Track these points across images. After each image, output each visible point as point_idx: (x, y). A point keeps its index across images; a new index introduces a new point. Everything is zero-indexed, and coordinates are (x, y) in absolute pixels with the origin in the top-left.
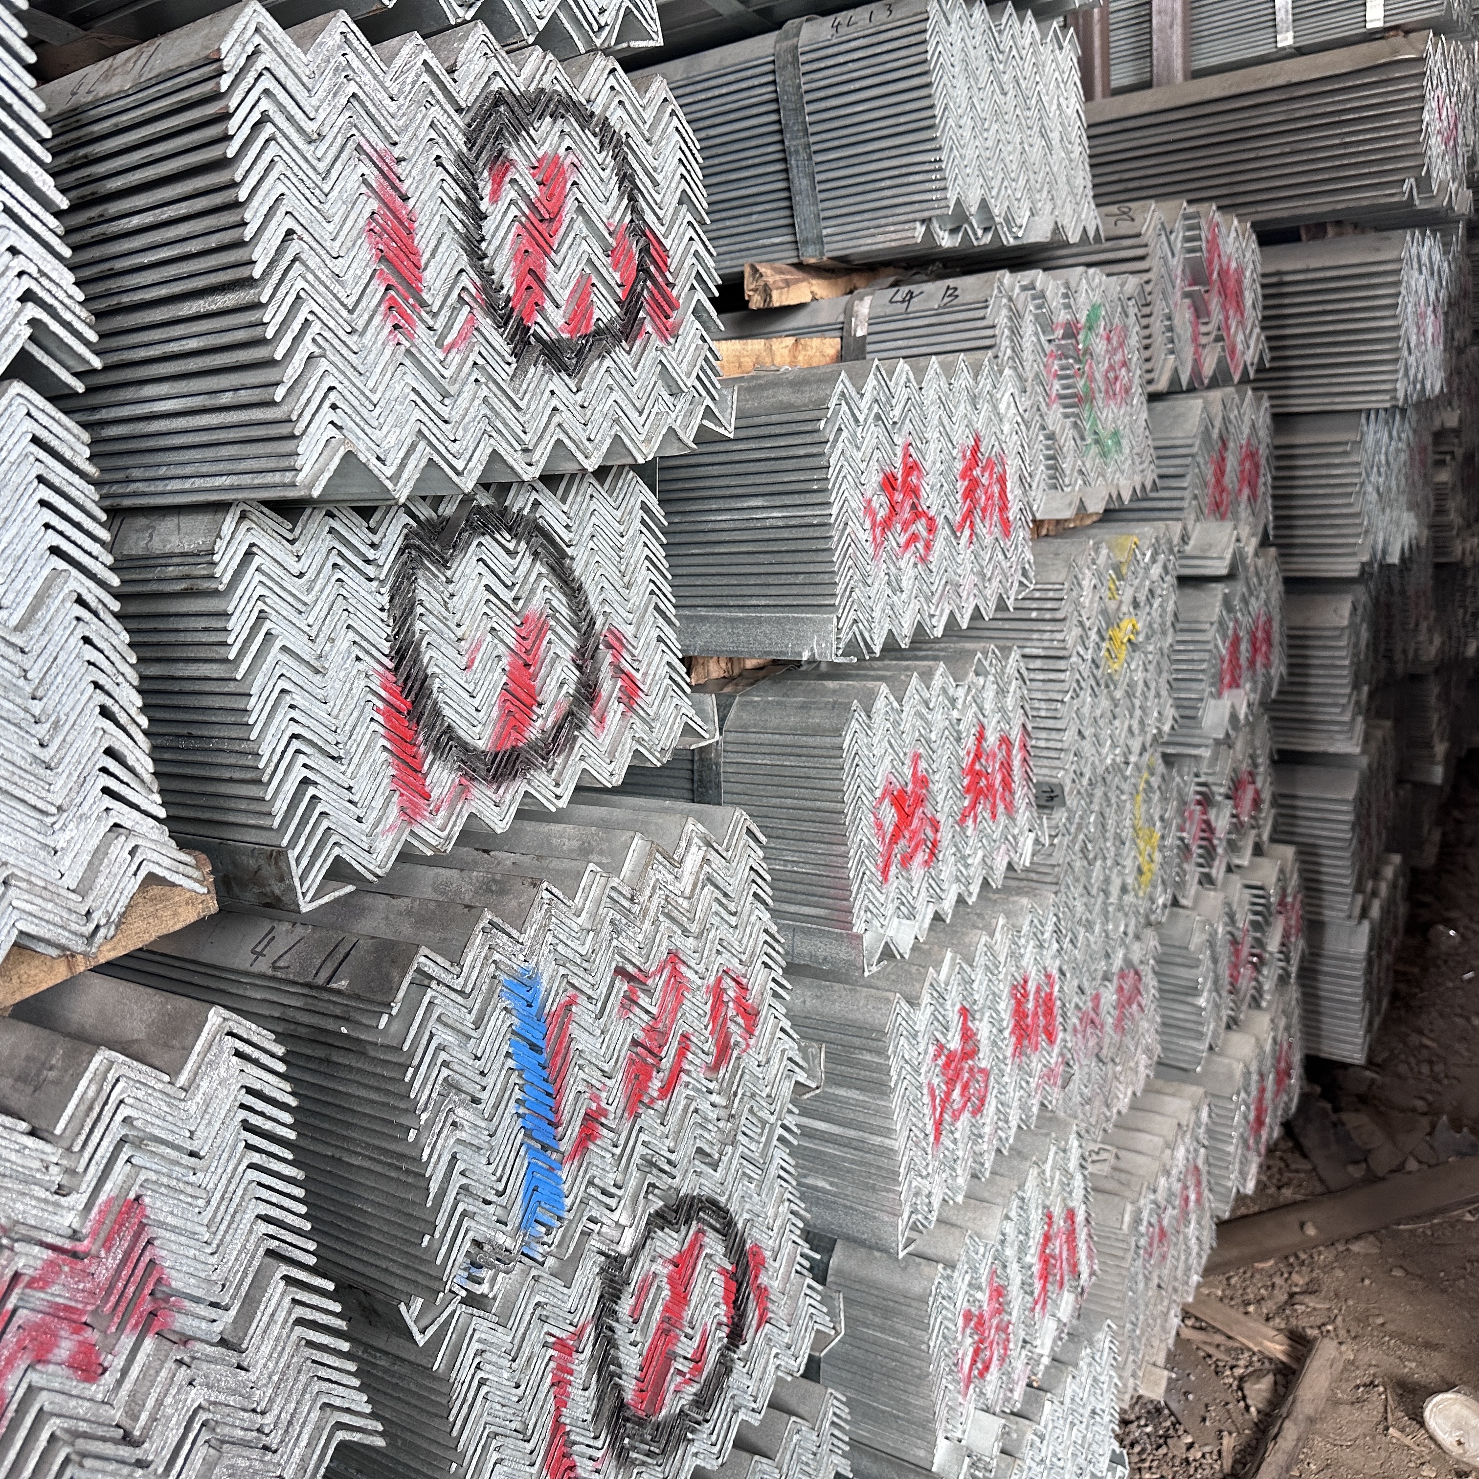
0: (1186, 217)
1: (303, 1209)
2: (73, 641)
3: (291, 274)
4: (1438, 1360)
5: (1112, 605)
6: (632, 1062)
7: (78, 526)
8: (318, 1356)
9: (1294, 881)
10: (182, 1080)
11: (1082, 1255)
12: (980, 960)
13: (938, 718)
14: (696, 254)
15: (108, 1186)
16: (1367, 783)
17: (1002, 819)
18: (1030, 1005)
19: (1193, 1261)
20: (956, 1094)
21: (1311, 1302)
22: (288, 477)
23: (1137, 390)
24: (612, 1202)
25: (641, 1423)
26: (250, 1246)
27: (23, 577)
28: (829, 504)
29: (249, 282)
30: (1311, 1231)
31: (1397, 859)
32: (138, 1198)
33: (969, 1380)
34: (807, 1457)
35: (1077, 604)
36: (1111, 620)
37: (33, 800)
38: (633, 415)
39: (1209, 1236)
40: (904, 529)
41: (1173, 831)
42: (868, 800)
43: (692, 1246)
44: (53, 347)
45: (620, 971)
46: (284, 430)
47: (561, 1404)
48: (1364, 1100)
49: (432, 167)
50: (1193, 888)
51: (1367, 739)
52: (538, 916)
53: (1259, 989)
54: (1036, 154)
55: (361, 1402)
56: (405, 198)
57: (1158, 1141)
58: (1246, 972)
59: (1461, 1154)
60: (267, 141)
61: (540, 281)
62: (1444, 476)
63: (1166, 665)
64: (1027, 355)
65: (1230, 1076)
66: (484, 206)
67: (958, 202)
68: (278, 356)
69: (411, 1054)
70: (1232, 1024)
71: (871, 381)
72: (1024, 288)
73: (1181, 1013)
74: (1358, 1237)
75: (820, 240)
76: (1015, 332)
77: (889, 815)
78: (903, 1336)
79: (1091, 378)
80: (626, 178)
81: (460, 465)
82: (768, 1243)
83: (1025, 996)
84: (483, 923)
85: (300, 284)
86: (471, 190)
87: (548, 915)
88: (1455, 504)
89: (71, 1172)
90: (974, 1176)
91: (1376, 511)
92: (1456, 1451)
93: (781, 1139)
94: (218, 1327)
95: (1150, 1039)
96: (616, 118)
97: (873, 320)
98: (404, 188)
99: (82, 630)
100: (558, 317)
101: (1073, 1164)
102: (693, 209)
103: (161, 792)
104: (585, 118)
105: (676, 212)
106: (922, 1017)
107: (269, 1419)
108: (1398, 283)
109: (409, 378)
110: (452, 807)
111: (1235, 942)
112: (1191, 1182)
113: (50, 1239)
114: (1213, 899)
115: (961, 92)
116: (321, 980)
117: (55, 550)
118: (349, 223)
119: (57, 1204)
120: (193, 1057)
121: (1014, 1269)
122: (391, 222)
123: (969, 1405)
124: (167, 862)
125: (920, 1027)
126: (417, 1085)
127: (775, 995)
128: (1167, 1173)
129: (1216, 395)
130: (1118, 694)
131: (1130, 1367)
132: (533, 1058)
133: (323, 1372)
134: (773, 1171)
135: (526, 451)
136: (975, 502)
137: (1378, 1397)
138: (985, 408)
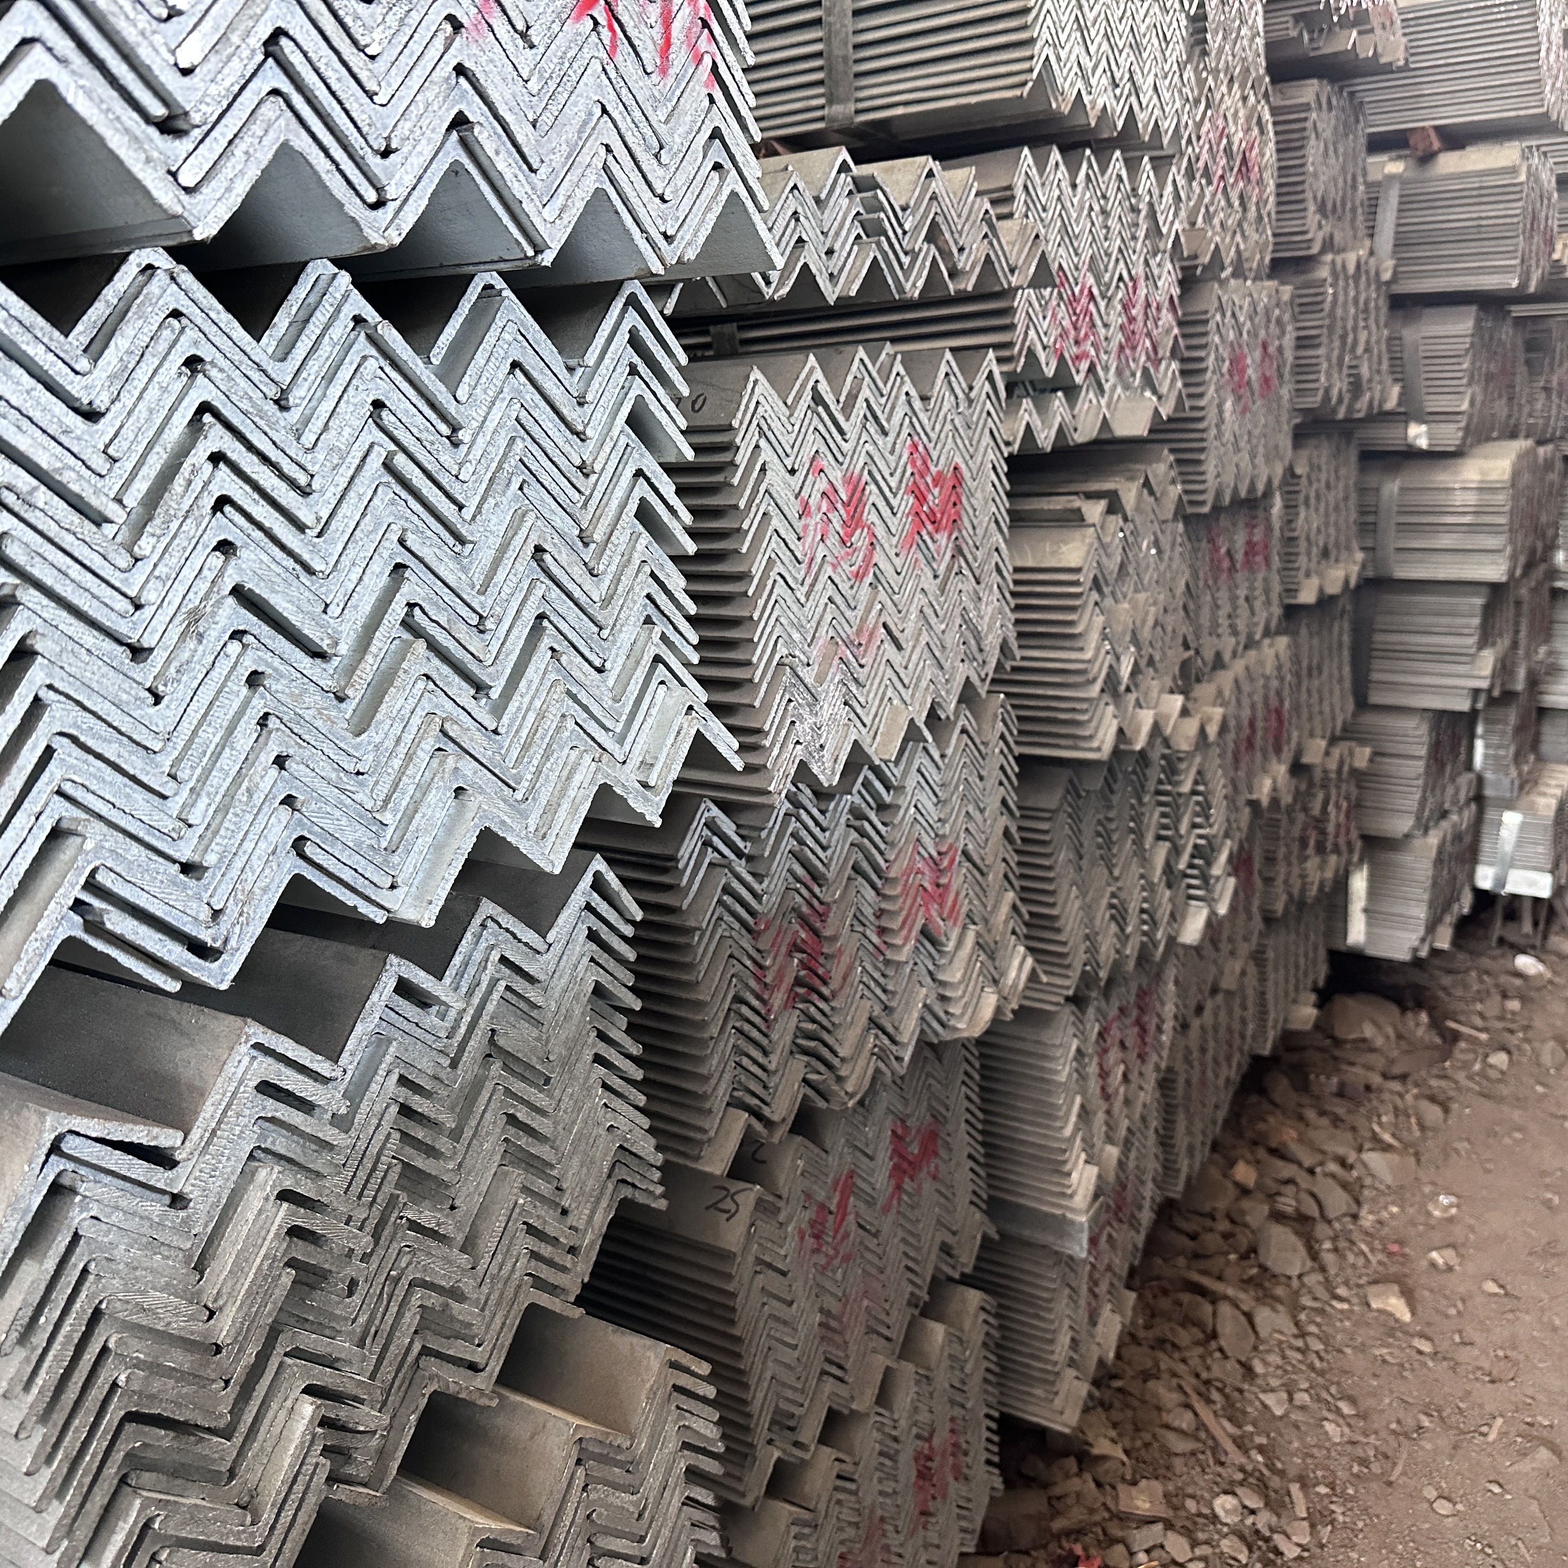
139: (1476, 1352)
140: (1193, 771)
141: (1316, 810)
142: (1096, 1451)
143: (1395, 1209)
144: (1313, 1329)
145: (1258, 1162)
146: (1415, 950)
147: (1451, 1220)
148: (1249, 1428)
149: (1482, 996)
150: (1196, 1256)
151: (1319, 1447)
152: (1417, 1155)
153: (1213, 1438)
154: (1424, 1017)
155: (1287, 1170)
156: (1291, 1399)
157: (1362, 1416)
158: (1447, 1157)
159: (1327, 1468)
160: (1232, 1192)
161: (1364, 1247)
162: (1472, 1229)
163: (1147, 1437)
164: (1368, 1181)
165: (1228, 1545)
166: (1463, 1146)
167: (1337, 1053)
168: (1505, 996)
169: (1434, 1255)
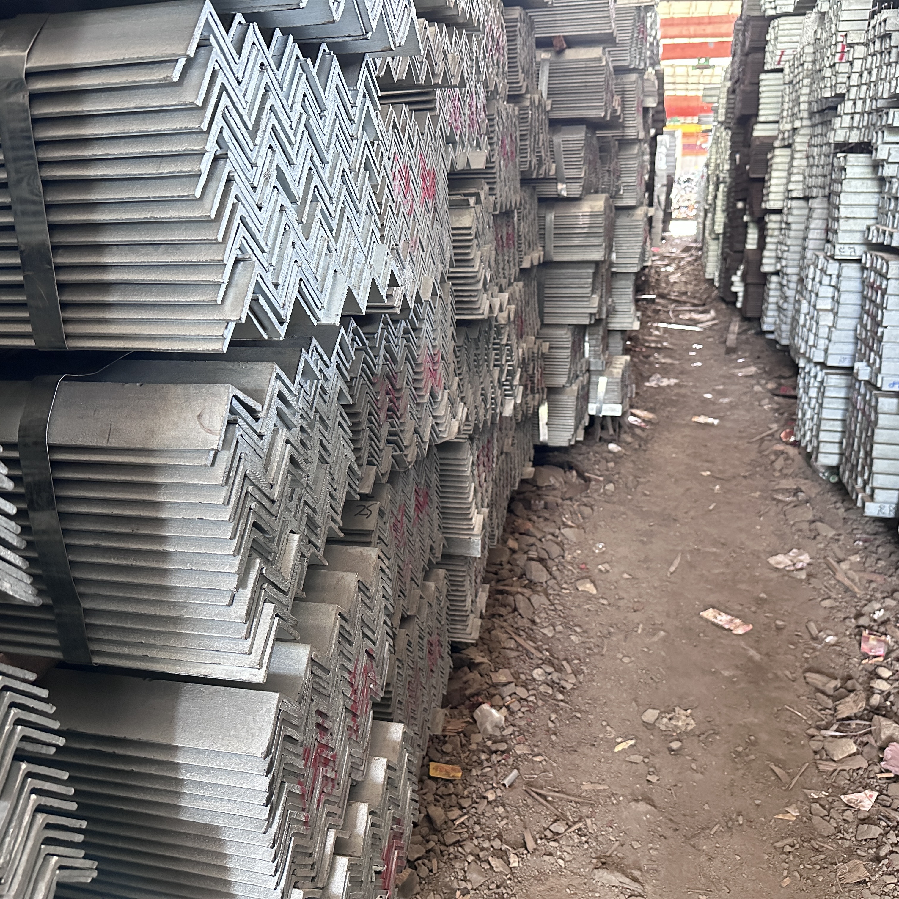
139: (626, 601)
140: (507, 334)
141: (530, 372)
142: (477, 661)
143: (579, 552)
144: (556, 601)
145: (517, 539)
146: (570, 440)
147: (603, 553)
148: (540, 643)
149: (597, 462)
150: (498, 581)
151: (570, 646)
152: (583, 528)
153: (526, 650)
154: (574, 473)
155: (532, 540)
156: (555, 629)
157: (585, 632)
158: (596, 529)
159: (575, 654)
160: (508, 552)
161: (570, 568)
162: (613, 555)
163: (496, 654)
164: (565, 542)
165: (542, 688)
166: (602, 523)
167: (540, 492)
168: (607, 462)
169: (600, 567)
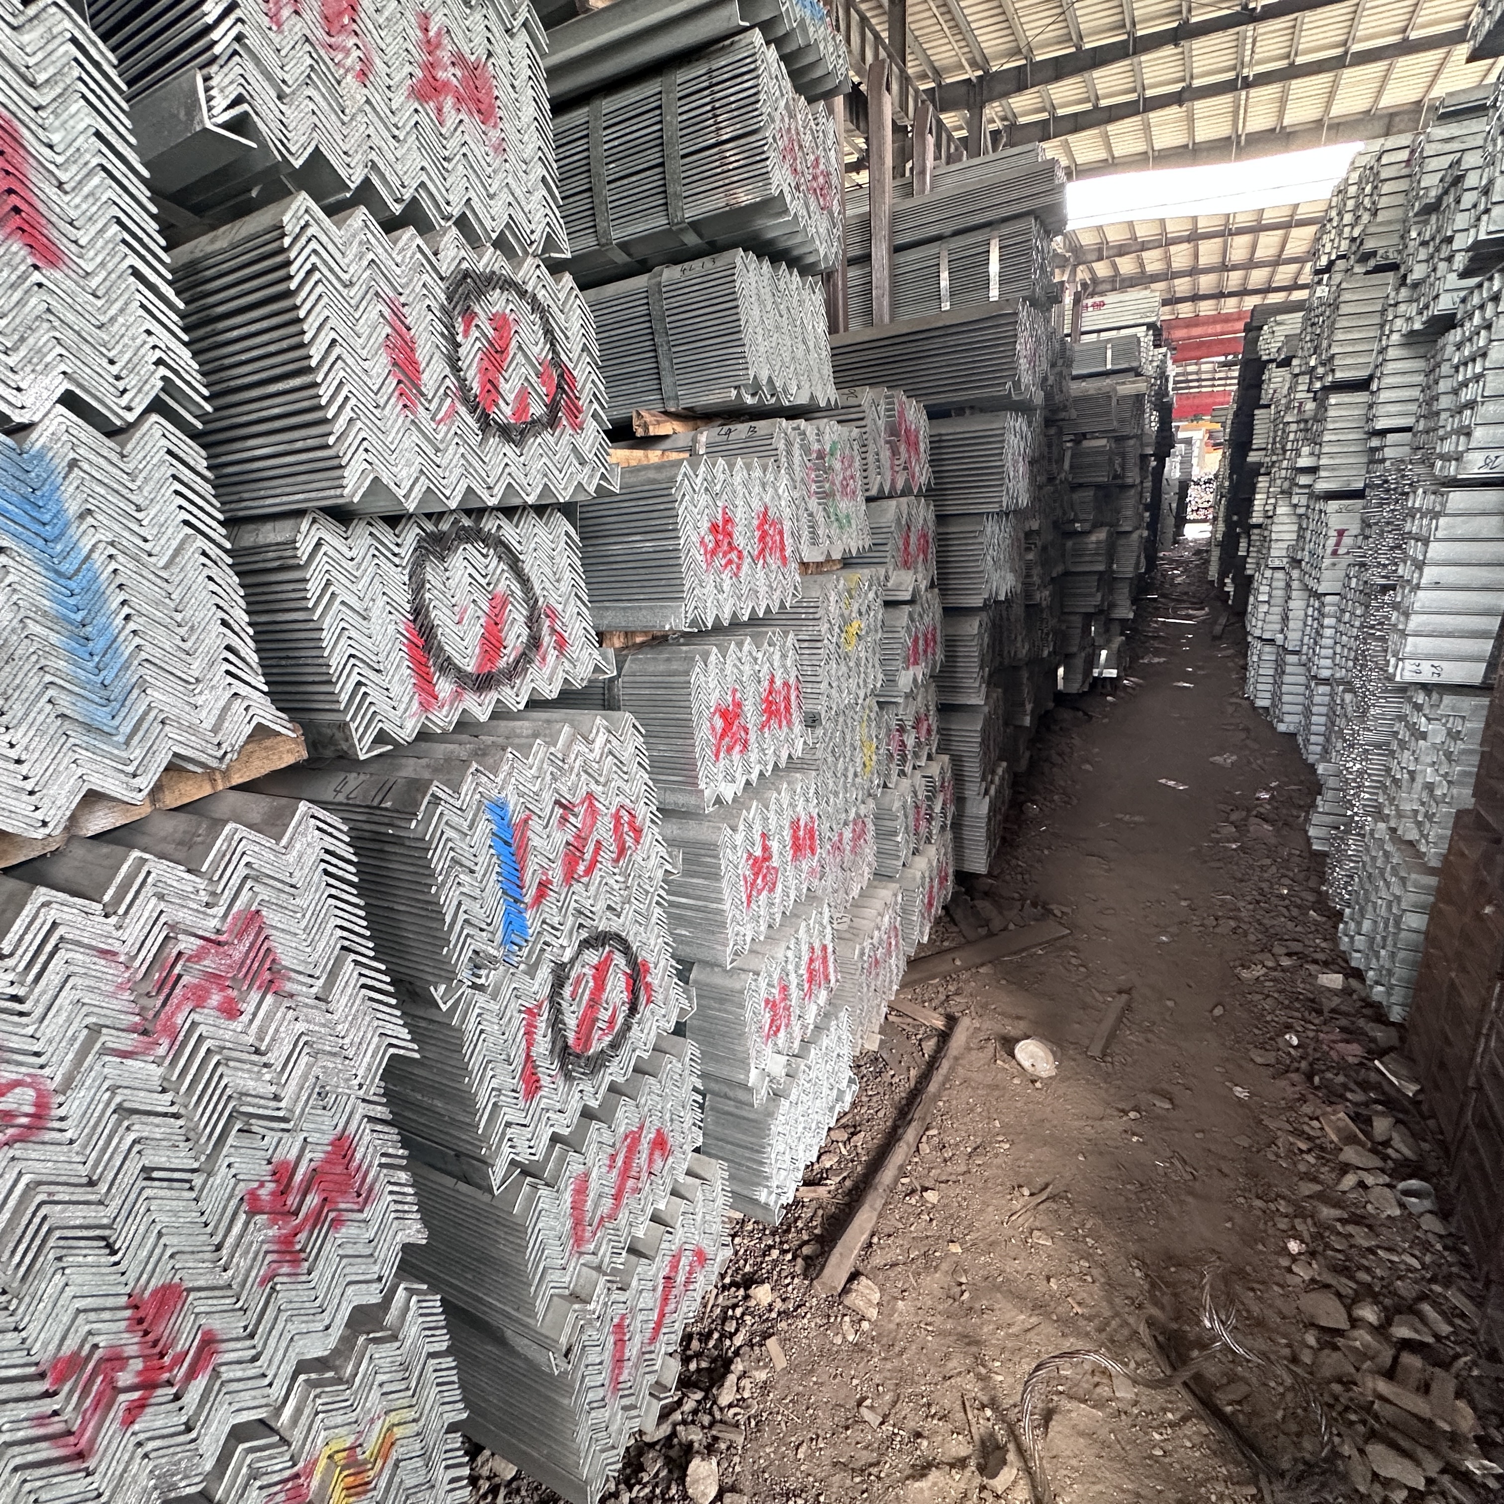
0: (887, 397)
1: (365, 923)
2: (200, 578)
3: (336, 367)
4: (1022, 1025)
5: (846, 613)
6: (566, 855)
7: (201, 509)
8: (376, 1005)
9: (949, 775)
10: (284, 842)
11: (831, 969)
12: (773, 807)
13: (747, 669)
14: (593, 381)
15: (238, 903)
16: (988, 721)
17: (785, 729)
18: (801, 833)
19: (894, 978)
20: (759, 881)
21: (958, 999)
22: (338, 492)
23: (859, 493)
24: (558, 934)
25: (578, 1056)
26: (332, 943)
27: (165, 537)
28: (679, 538)
29: (309, 370)
30: (958, 963)
31: (1004, 764)
32: (258, 912)
33: (768, 1036)
34: (676, 1077)
35: (827, 610)
36: (846, 621)
37: (179, 674)
38: (556, 473)
39: (903, 965)
40: (724, 556)
41: (884, 746)
42: (706, 714)
43: (606, 958)
44: (179, 397)
45: (557, 802)
46: (335, 462)
47: (530, 1045)
48: (986, 894)
49: (425, 311)
50: (895, 778)
51: (987, 698)
52: (506, 768)
53: (930, 833)
54: (800, 353)
55: (404, 1033)
56: (409, 329)
57: (874, 912)
58: (923, 823)
59: (1036, 920)
60: (316, 283)
61: (496, 387)
62: (1030, 556)
63: (878, 649)
64: (797, 467)
65: (914, 879)
66: (459, 338)
67: (755, 377)
68: (330, 416)
69: (431, 841)
70: (916, 852)
71: (702, 469)
72: (794, 429)
73: (888, 846)
74: (982, 965)
75: (677, 398)
76: (789, 453)
77: (719, 723)
78: (731, 1013)
79: (833, 484)
80: (548, 332)
81: (448, 493)
82: (651, 959)
83: (798, 828)
84: (472, 770)
85: (342, 374)
86: (450, 327)
87: (512, 766)
88: (1036, 571)
89: (213, 894)
90: (770, 926)
91: (992, 570)
92: (1030, 1069)
93: (658, 903)
94: (314, 990)
95: (870, 858)
96: (541, 294)
97: (709, 445)
98: (407, 322)
99: (207, 572)
100: (508, 411)
101: (825, 921)
102: (590, 354)
103: (264, 675)
104: (522, 294)
105: (580, 356)
106: (739, 838)
107: (347, 1041)
108: (1003, 441)
109: (414, 438)
110: (452, 705)
111: (917, 807)
112: (892, 934)
113: (200, 933)
114: (906, 783)
115: (756, 313)
116: (375, 803)
117: (186, 523)
118: (372, 340)
119: (204, 913)
120: (290, 829)
121: (793, 978)
122: (400, 342)
123: (769, 1050)
124: (270, 717)
125: (738, 843)
126: (435, 861)
127: (652, 821)
128: (879, 929)
129: (904, 500)
130: (851, 664)
131: (859, 1033)
132: (505, 850)
133: (379, 1015)
134: (654, 920)
135: (489, 488)
136: (765, 544)
137: (991, 1046)
138: (771, 491)
